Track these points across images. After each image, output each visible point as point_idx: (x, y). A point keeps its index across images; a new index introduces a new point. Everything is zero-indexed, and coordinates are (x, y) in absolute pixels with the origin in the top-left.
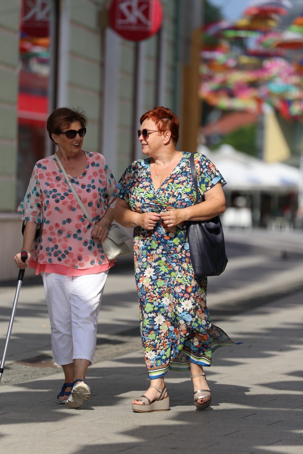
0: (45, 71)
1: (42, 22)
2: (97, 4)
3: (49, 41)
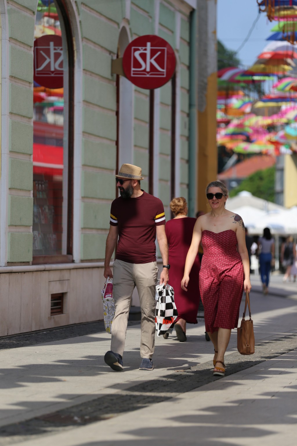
1: (56, 72)
2: (110, 52)
3: (64, 90)
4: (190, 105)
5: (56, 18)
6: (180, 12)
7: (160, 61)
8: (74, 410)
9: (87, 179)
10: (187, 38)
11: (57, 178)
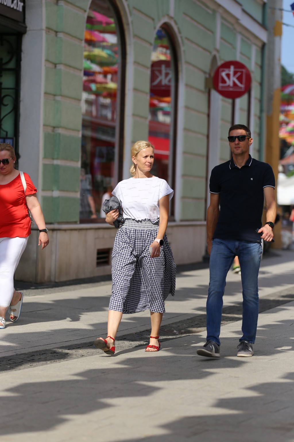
0: (168, 120)
1: (166, 86)
2: (205, 72)
3: (171, 99)
4: (261, 111)
5: (167, 48)
6: (255, 45)
7: (240, 79)
8: (174, 326)
9: (186, 162)
10: (259, 62)
11: (165, 162)
